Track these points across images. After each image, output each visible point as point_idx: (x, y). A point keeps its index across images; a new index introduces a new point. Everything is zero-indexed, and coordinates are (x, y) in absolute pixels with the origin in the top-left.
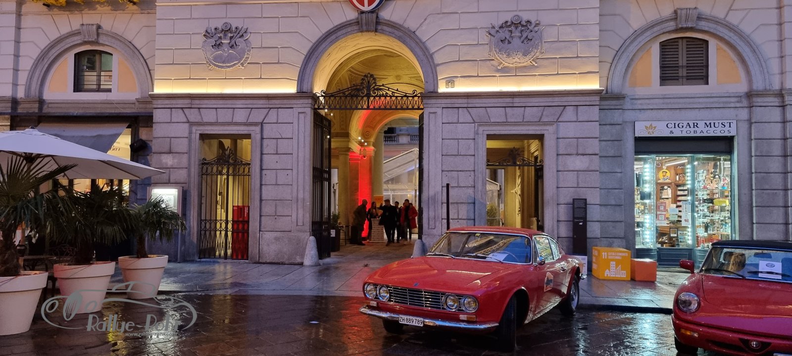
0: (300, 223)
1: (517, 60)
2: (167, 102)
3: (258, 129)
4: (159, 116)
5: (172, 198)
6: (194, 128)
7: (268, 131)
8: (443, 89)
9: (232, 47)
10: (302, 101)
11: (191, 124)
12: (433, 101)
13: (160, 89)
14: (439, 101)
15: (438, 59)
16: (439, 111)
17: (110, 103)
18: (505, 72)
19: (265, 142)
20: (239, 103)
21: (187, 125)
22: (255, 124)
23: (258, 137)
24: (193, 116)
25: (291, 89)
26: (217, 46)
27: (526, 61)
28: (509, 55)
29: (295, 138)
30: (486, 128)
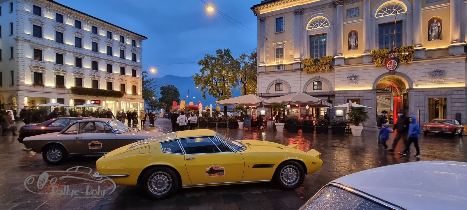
0: (374, 118)
1: (438, 80)
2: (339, 92)
3: (362, 97)
4: (336, 95)
5: (341, 112)
6: (345, 98)
7: (365, 98)
8: (414, 87)
9: (355, 80)
10: (373, 91)
11: (345, 97)
12: (411, 90)
13: (336, 89)
14: (413, 90)
15: (413, 80)
16: (414, 93)
17: (322, 92)
18: (434, 83)
19: (364, 101)
20: (357, 92)
21: (343, 97)
22: (361, 96)
23: (362, 99)
24: (345, 95)
25: (371, 88)
26: (351, 79)
27: (441, 80)
28: (435, 79)
29: (372, 99)
30: (428, 96)
